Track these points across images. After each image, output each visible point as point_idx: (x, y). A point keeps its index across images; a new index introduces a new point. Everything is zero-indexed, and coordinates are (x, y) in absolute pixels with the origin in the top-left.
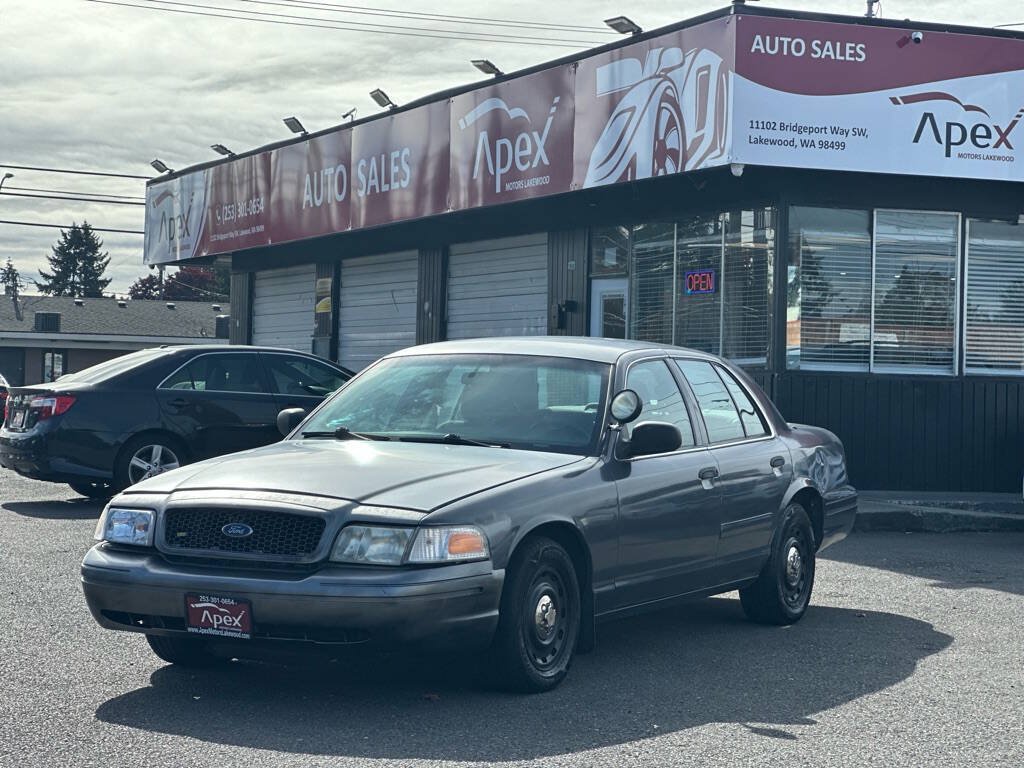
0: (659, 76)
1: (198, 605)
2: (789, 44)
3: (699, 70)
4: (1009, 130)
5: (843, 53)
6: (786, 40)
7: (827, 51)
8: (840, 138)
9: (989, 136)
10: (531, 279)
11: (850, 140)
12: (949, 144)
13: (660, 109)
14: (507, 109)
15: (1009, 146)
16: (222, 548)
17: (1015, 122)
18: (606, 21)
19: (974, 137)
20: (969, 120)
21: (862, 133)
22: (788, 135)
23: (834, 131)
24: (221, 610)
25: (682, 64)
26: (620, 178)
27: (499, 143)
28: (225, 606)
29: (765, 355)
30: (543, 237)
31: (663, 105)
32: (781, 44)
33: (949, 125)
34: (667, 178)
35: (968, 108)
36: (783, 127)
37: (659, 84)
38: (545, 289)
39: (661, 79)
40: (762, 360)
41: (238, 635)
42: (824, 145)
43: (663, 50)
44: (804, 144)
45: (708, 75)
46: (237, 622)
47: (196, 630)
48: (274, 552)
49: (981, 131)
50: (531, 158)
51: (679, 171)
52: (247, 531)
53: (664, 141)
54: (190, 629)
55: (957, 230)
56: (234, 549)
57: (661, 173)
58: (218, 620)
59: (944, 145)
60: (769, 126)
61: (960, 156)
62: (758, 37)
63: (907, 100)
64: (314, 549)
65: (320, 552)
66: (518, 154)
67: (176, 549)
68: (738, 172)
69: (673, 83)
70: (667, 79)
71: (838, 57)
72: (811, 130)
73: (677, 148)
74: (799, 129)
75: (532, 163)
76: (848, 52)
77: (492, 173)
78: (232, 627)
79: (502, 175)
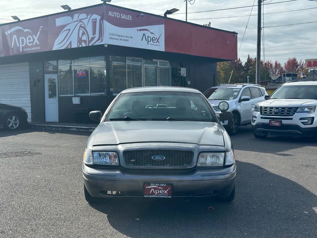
0: (78, 21)
1: (149, 187)
2: (116, 14)
3: (93, 20)
4: (159, 39)
5: (127, 18)
6: (116, 13)
7: (124, 17)
8: (127, 39)
9: (155, 40)
10: (23, 74)
11: (129, 39)
12: (148, 41)
13: (79, 30)
14: (23, 29)
15: (159, 43)
16: (153, 165)
17: (160, 37)
18: (61, 6)
19: (153, 40)
20: (152, 36)
21: (132, 38)
22: (117, 37)
23: (126, 37)
24: (159, 188)
25: (87, 18)
26: (66, 47)
27: (21, 38)
28: (162, 187)
29: (104, 92)
30: (27, 63)
31: (80, 28)
32: (115, 14)
33: (148, 37)
34: (82, 47)
35: (152, 33)
36: (116, 35)
37: (78, 23)
38: (29, 77)
39: (79, 22)
40: (104, 93)
41: (166, 197)
42: (125, 40)
43: (79, 15)
44: (120, 39)
45: (96, 21)
46: (166, 192)
47: (148, 196)
48: (175, 165)
49: (154, 39)
50: (33, 42)
51: (87, 46)
52: (163, 158)
53: (81, 38)
54: (145, 196)
55: (142, 62)
56: (158, 165)
57: (80, 46)
58: (157, 192)
59: (147, 42)
60: (113, 35)
61: (150, 44)
62: (110, 12)
63: (140, 30)
64: (191, 162)
65: (194, 163)
66: (28, 41)
67: (131, 166)
68: (106, 46)
69: (83, 23)
70: (81, 22)
71: (126, 19)
72: (122, 36)
73: (86, 40)
74: (119, 36)
75: (33, 43)
76: (128, 17)
77: (19, 46)
78: (163, 194)
79: (22, 47)
